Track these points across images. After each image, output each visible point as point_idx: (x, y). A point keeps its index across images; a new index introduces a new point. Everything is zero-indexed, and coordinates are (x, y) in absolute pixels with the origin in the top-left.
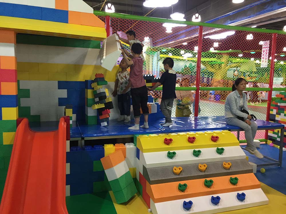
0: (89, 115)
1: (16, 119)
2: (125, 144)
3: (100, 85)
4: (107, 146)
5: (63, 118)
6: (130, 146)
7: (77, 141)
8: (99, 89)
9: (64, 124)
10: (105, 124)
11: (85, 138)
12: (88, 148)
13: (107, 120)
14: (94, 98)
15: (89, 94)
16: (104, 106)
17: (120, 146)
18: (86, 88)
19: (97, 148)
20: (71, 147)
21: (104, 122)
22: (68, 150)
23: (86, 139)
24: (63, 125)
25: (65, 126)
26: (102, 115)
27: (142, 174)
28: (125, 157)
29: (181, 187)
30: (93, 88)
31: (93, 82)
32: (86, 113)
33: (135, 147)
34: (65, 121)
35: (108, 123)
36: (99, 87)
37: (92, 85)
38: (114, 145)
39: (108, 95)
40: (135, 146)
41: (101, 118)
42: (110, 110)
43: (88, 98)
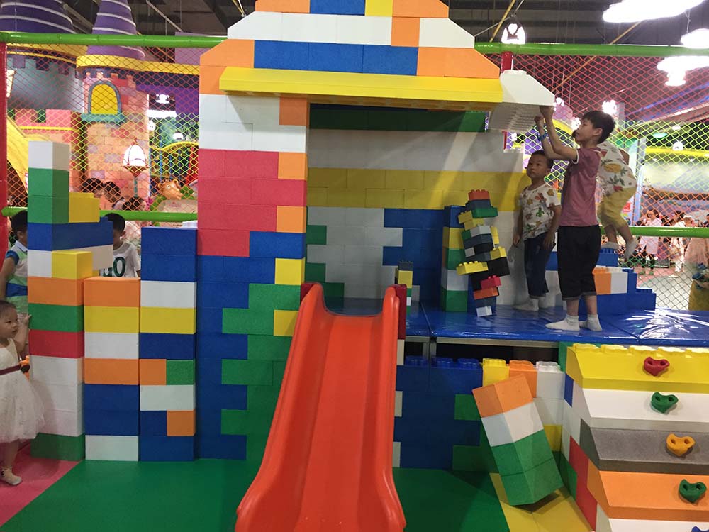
0: (449, 288)
1: (300, 284)
2: (535, 364)
3: (478, 218)
4: (488, 363)
5: (393, 289)
6: (547, 370)
7: (421, 344)
8: (477, 226)
9: (395, 301)
10: (488, 311)
11: (438, 338)
12: (445, 363)
13: (491, 301)
14: (463, 248)
15: (453, 238)
16: (486, 269)
17: (523, 366)
18: (446, 226)
19: (467, 364)
20: (407, 357)
21: (484, 306)
22: (401, 362)
23: (441, 340)
24: (392, 302)
25: (397, 306)
26: (481, 289)
27: (578, 443)
28: (534, 396)
29: (687, 489)
30: (462, 226)
31: (463, 209)
32: (442, 284)
33: (561, 372)
34: (397, 295)
35: (493, 310)
36: (475, 221)
37: (459, 217)
38: (507, 362)
39: (498, 243)
40: (562, 370)
41: (478, 295)
42: (501, 277)
43: (448, 249)
